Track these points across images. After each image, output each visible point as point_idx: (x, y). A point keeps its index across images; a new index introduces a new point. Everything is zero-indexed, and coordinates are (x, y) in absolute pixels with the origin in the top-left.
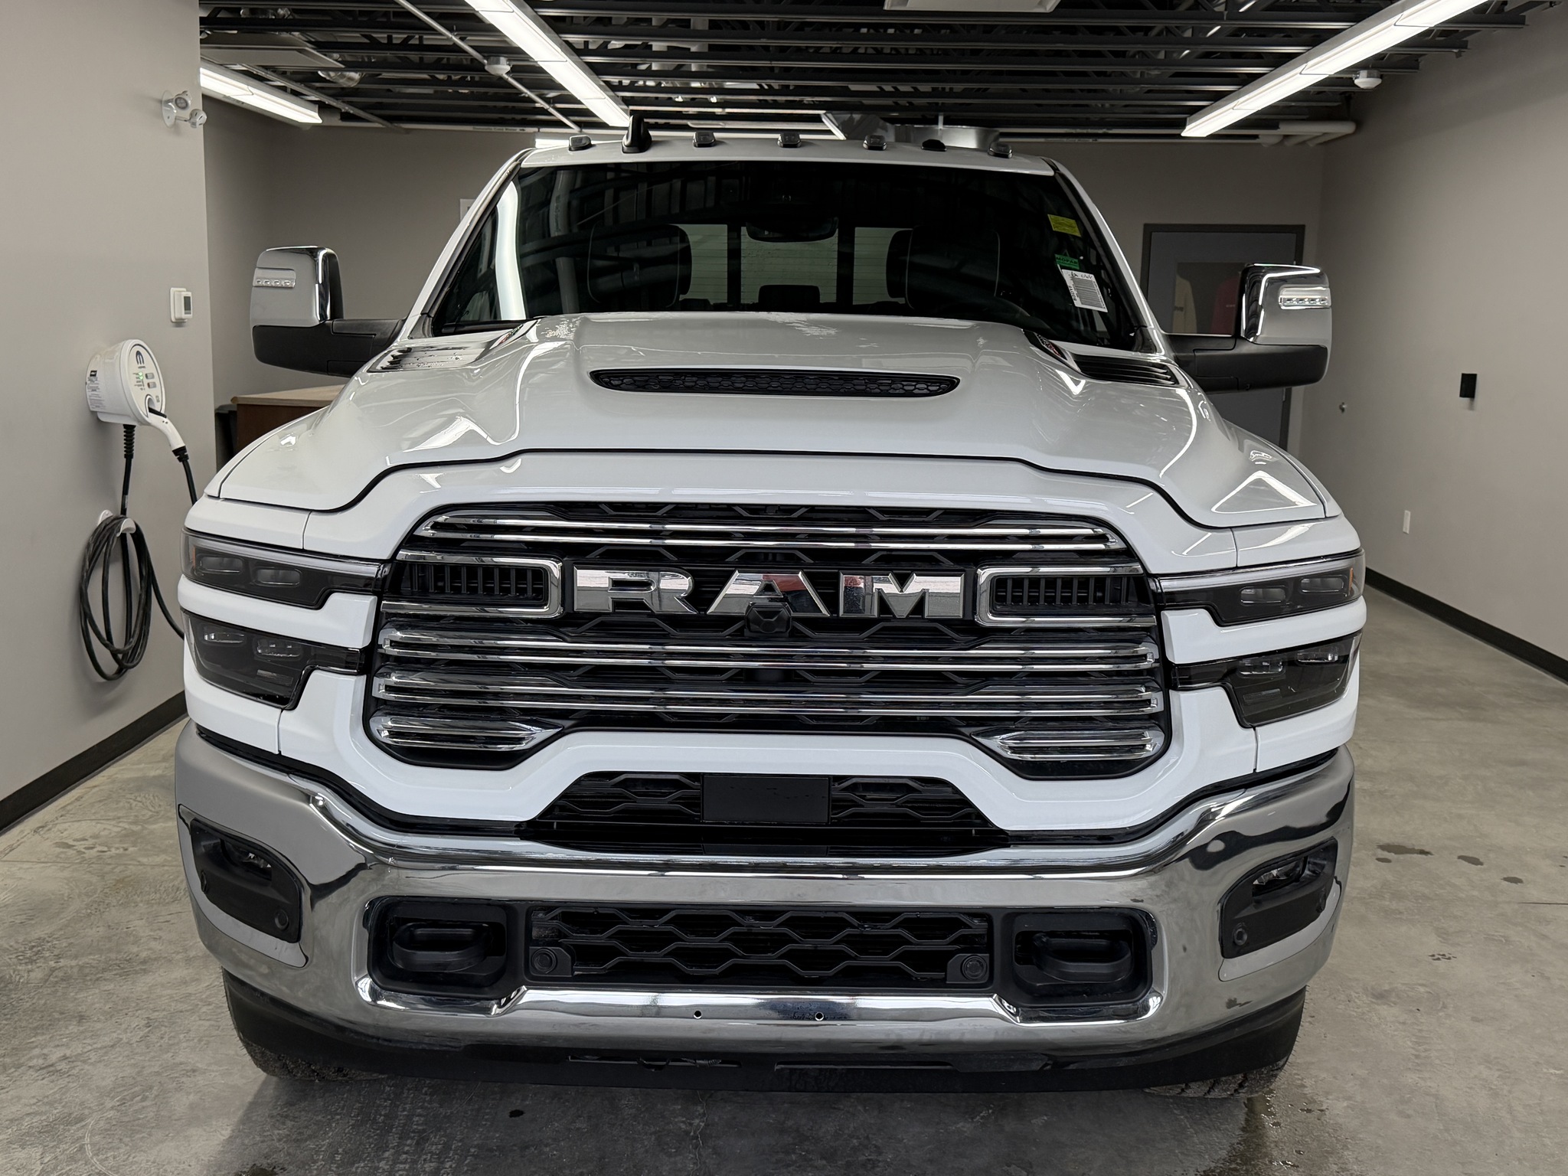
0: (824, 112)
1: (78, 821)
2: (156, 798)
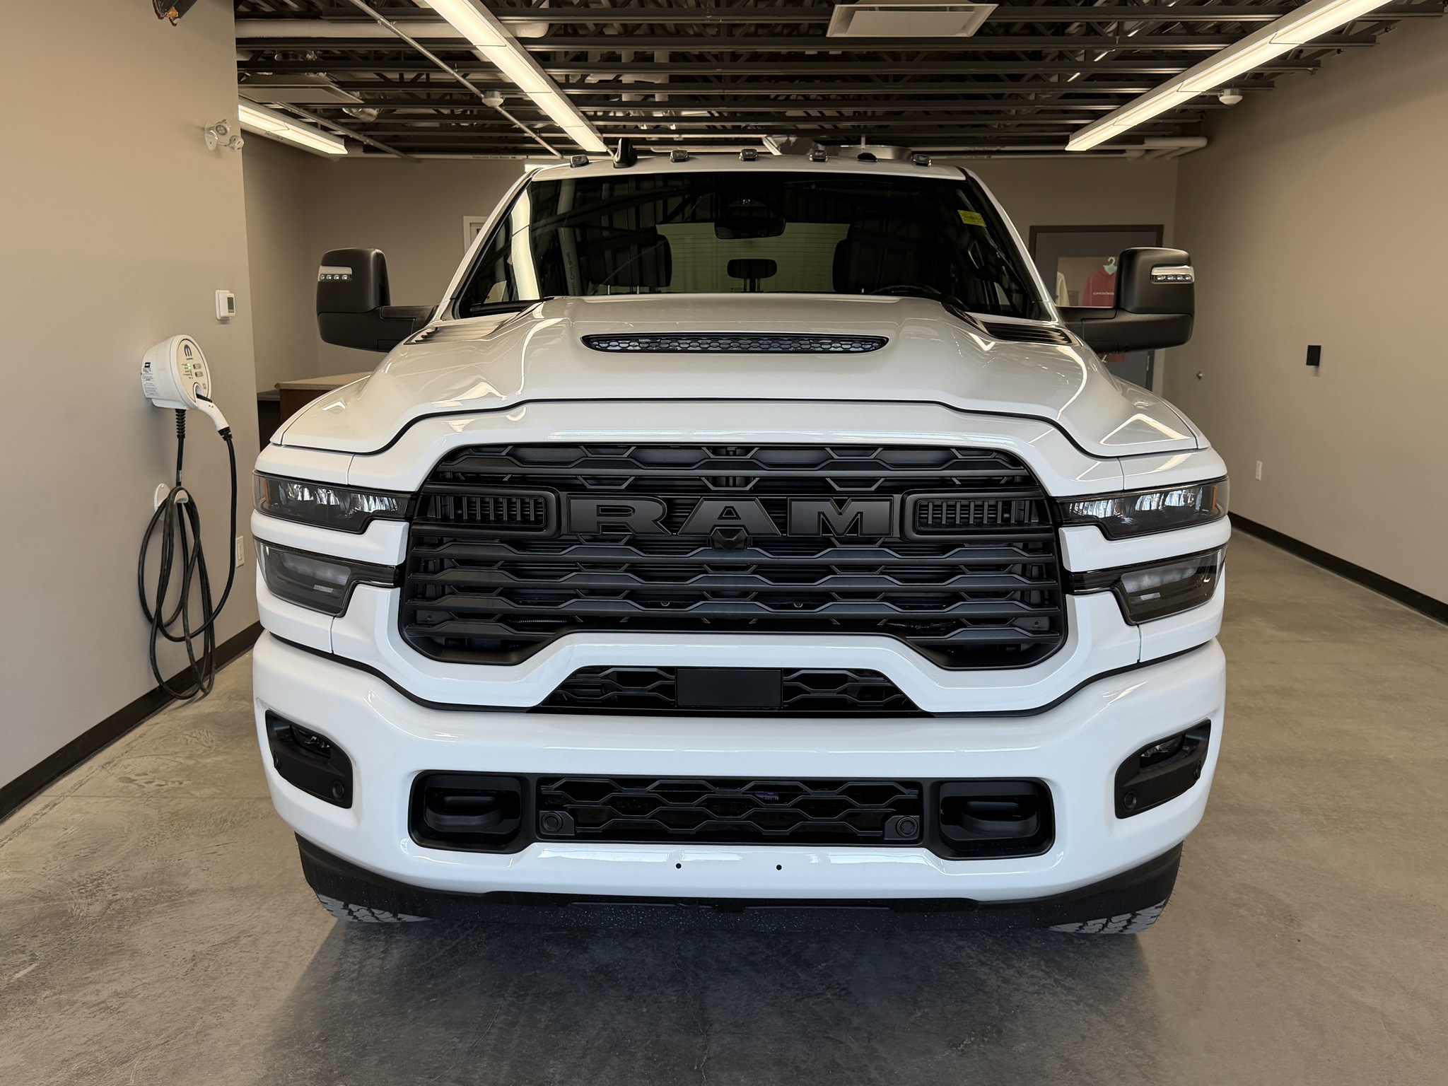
0: (766, 135)
1: (140, 757)
2: (209, 734)
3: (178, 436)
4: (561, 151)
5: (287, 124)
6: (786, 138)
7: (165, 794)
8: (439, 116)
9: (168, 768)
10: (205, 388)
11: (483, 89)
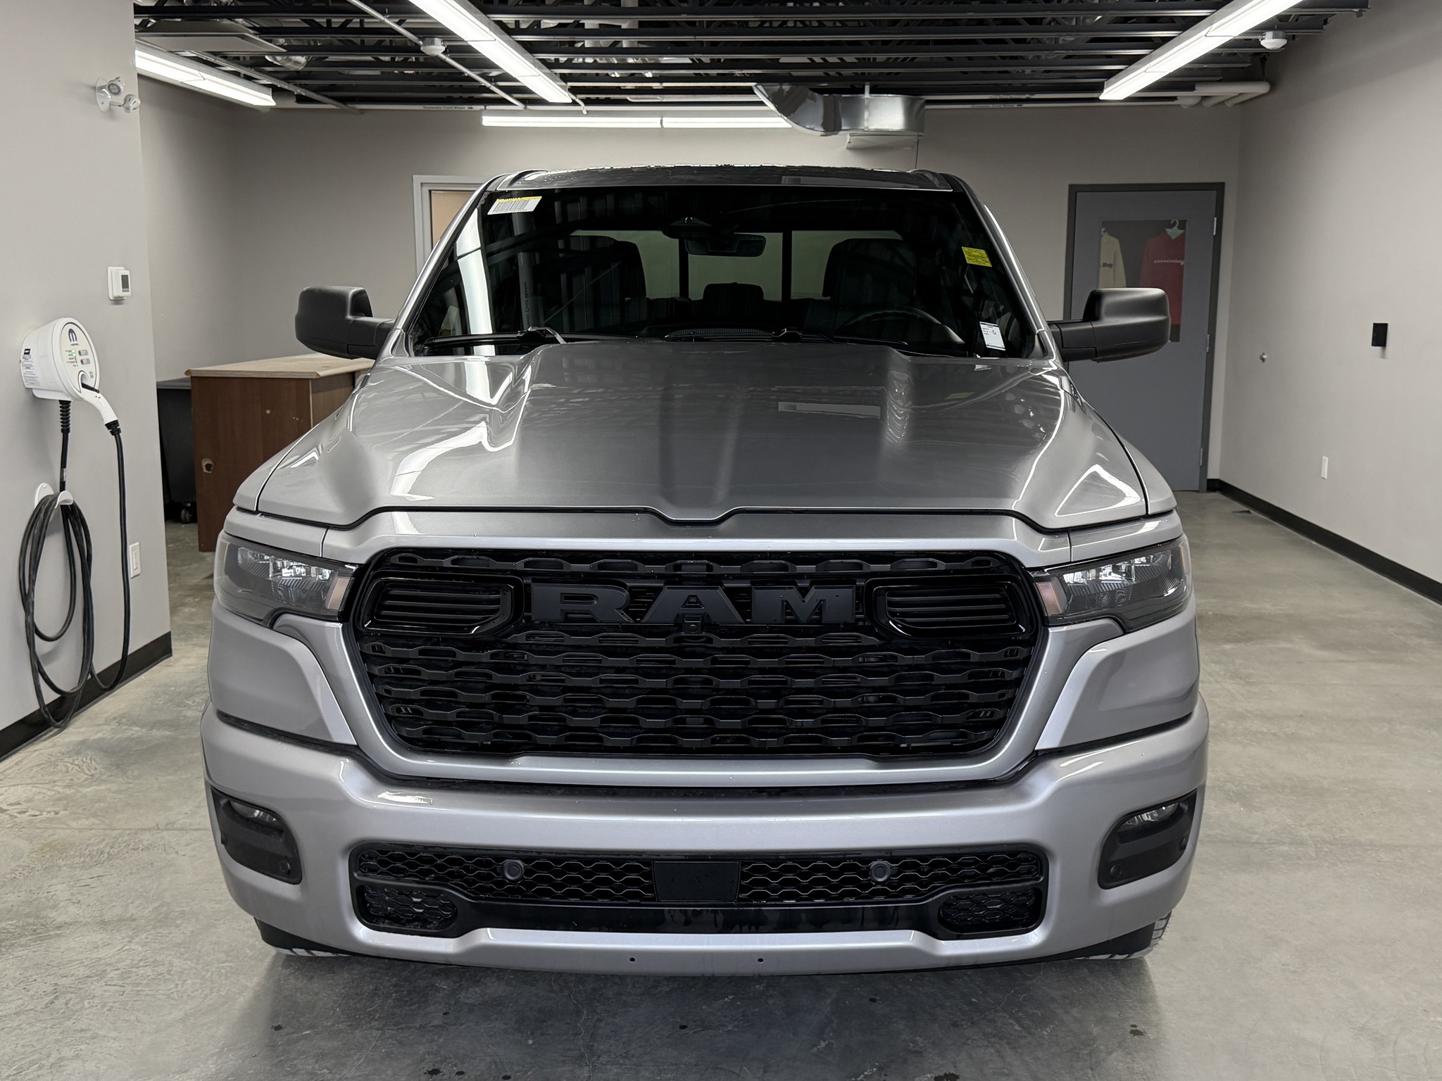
0: (755, 84)
1: (15, 785)
2: (93, 761)
3: (62, 431)
4: (525, 102)
5: (202, 74)
6: (779, 87)
7: (38, 825)
8: (378, 64)
9: (45, 797)
10: (92, 377)
11: (421, 36)
